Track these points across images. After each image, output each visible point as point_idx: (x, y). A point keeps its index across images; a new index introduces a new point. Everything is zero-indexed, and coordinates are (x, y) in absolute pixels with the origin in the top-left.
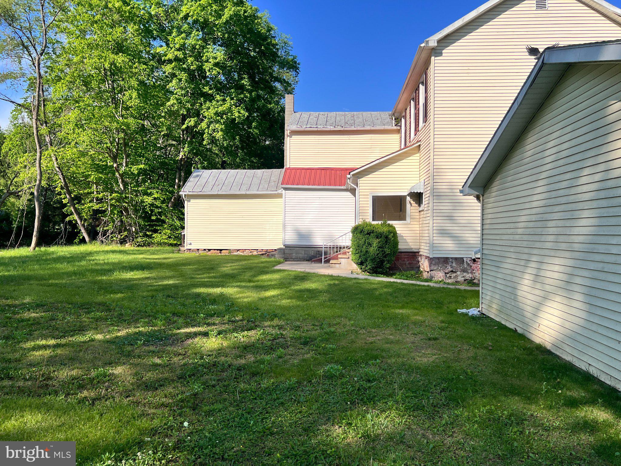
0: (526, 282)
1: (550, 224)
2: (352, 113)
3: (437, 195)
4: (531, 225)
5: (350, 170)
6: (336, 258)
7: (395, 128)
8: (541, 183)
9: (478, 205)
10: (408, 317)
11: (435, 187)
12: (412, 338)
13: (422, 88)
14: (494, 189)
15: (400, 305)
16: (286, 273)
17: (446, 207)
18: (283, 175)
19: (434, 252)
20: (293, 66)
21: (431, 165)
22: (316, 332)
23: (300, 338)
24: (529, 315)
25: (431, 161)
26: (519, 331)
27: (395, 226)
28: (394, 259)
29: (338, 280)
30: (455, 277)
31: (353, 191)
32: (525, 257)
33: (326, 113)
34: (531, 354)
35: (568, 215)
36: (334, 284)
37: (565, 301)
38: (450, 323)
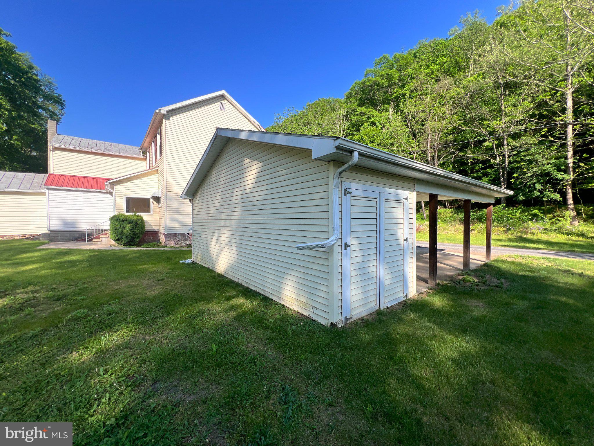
0: (213, 243)
1: (223, 214)
2: (111, 143)
3: (169, 199)
4: (215, 215)
5: (107, 180)
6: (98, 237)
7: (143, 157)
8: (219, 194)
9: (191, 205)
10: (147, 270)
11: (167, 194)
12: (147, 282)
13: (158, 137)
14: (198, 196)
15: (144, 263)
16: (49, 251)
17: (174, 205)
18: (46, 179)
19: (168, 231)
20: (59, 101)
21: (165, 181)
22: (71, 290)
23: (54, 296)
24: (214, 259)
25: (165, 179)
26: (211, 268)
27: (143, 216)
28: (142, 236)
29: (97, 252)
30: (180, 244)
31: (111, 193)
32: (212, 231)
33: (88, 140)
34: (214, 278)
35: (229, 210)
36: (94, 255)
37: (229, 251)
38: (173, 269)
